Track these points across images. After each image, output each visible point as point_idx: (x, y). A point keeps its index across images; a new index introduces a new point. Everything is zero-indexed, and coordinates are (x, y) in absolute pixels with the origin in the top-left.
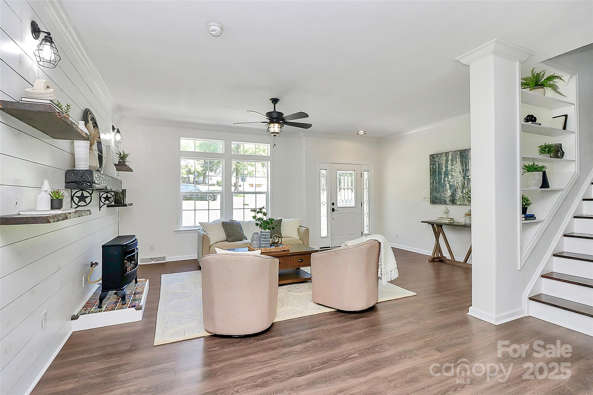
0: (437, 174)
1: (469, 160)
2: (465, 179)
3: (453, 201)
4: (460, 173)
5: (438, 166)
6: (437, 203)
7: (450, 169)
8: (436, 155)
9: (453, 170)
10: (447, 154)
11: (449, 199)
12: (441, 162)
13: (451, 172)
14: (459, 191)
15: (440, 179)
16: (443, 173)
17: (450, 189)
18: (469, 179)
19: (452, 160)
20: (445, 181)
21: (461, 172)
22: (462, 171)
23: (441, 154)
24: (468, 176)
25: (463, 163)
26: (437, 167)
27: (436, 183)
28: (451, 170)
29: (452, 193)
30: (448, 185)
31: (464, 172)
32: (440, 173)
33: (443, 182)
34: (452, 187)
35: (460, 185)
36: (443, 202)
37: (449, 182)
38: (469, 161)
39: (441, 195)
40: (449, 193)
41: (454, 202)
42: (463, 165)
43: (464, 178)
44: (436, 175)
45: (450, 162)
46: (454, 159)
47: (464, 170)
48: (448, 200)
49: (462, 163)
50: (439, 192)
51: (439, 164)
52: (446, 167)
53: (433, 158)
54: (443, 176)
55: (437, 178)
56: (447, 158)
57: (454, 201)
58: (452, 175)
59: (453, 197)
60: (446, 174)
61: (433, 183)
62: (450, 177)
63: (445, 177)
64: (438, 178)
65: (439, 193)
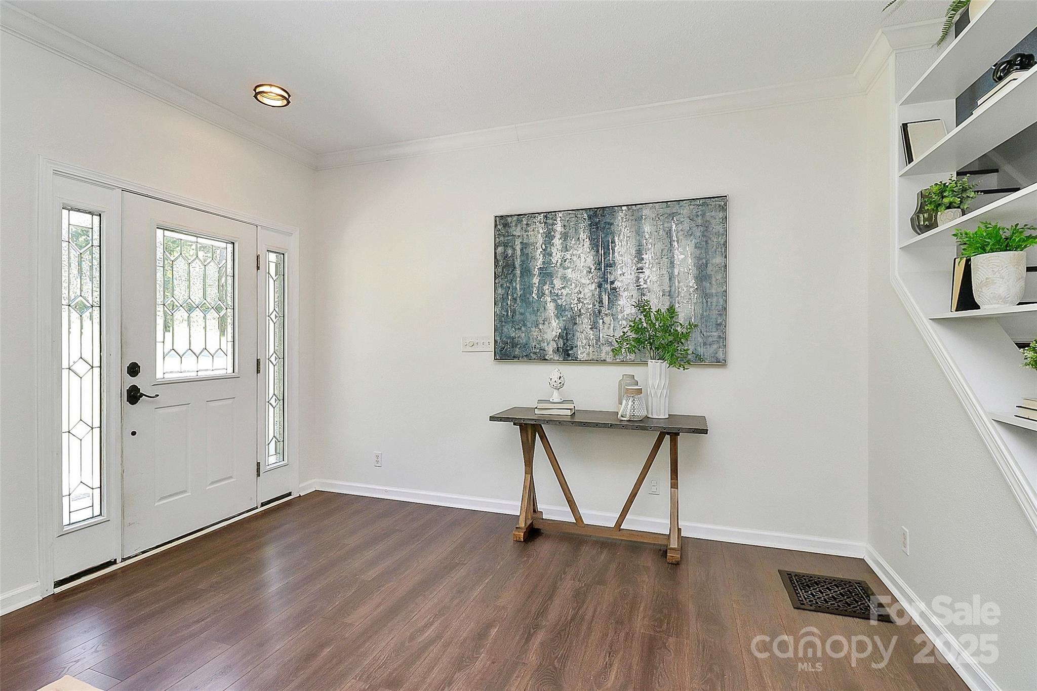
0: (518, 272)
1: (616, 238)
2: (602, 289)
3: (567, 351)
4: (590, 272)
5: (522, 250)
6: (514, 357)
7: (560, 261)
8: (515, 218)
9: (567, 264)
10: (549, 216)
11: (555, 346)
12: (532, 240)
13: (561, 270)
14: (585, 323)
15: (527, 289)
16: (536, 272)
17: (558, 318)
18: (615, 289)
19: (565, 236)
20: (541, 294)
21: (591, 269)
22: (593, 268)
23: (533, 215)
24: (612, 283)
25: (598, 246)
26: (519, 253)
27: (515, 299)
28: (561, 265)
29: (565, 329)
30: (551, 306)
31: (600, 269)
32: (526, 272)
33: (536, 297)
34: (565, 310)
35: (589, 307)
36: (535, 353)
37: (556, 297)
38: (616, 241)
39: (528, 333)
40: (553, 329)
41: (569, 355)
42: (598, 251)
43: (600, 286)
44: (514, 275)
45: (557, 241)
46: (572, 232)
47: (600, 263)
48: (550, 349)
49: (595, 246)
50: (525, 325)
51: (524, 246)
52: (547, 253)
53: (506, 225)
54: (536, 280)
55: (518, 286)
56: (550, 227)
57: (570, 352)
58: (564, 278)
59: (567, 340)
60: (546, 274)
61: (504, 299)
62: (558, 283)
63: (542, 283)
64: (521, 285)
65: (523, 328)
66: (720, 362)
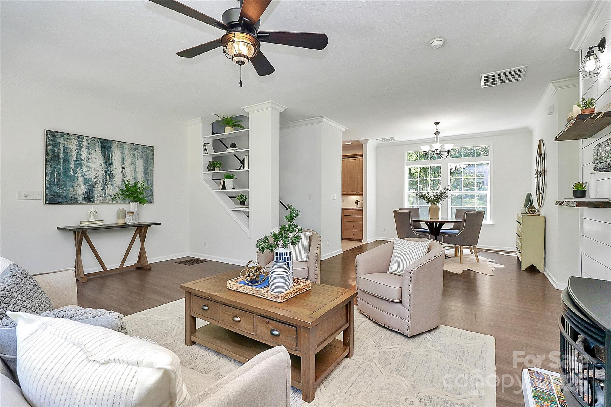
0: (61, 160)
1: (113, 154)
2: (107, 174)
3: (90, 199)
4: (101, 166)
5: (64, 150)
6: (59, 202)
7: (86, 159)
8: (60, 134)
9: (89, 161)
10: (80, 138)
11: (83, 197)
12: (70, 146)
13: (87, 163)
14: (99, 187)
15: (67, 170)
16: (73, 162)
17: (85, 184)
18: (113, 174)
19: (88, 148)
20: (75, 172)
21: (102, 164)
22: (103, 164)
23: (71, 135)
24: (111, 171)
25: (105, 155)
26: (62, 151)
27: (60, 174)
28: (86, 160)
29: (89, 189)
30: (81, 179)
31: (106, 165)
32: (66, 161)
33: (72, 174)
34: (89, 181)
35: (101, 180)
36: (72, 200)
37: (83, 175)
38: (113, 155)
39: (67, 190)
40: (82, 189)
41: (90, 201)
42: (105, 158)
43: (106, 172)
44: (59, 162)
45: (84, 150)
46: (92, 147)
47: (106, 163)
48: (80, 198)
49: (104, 155)
50: (65, 187)
51: (65, 149)
52: (79, 154)
53: (54, 136)
54: (72, 166)
55: (61, 168)
56: (81, 142)
57: (91, 200)
58: (88, 167)
59: (90, 194)
60: (78, 163)
61: (53, 173)
62: (85, 169)
63: (76, 167)
64: (63, 167)
65: (64, 188)
66: (152, 202)
